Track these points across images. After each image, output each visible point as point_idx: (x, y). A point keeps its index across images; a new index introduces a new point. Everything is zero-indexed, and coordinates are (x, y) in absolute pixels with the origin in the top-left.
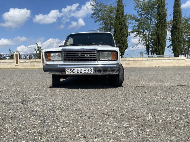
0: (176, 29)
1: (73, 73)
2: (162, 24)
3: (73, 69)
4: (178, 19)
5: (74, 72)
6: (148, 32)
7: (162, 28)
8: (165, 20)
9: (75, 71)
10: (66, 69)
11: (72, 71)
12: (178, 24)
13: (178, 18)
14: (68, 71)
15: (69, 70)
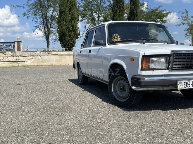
0: (135, 16)
1: (187, 88)
2: (120, 8)
3: (187, 82)
4: (137, 4)
5: (189, 86)
6: (98, 16)
7: (119, 13)
8: (123, 3)
9: (190, 84)
10: (179, 82)
11: (186, 85)
12: (136, 10)
13: (136, 2)
14: (180, 85)
15: (182, 83)
